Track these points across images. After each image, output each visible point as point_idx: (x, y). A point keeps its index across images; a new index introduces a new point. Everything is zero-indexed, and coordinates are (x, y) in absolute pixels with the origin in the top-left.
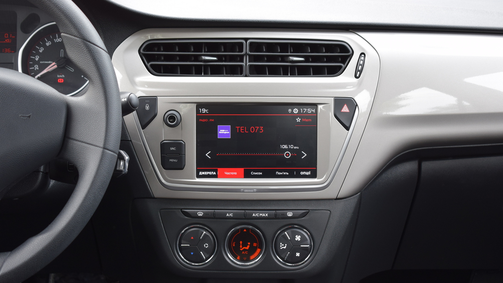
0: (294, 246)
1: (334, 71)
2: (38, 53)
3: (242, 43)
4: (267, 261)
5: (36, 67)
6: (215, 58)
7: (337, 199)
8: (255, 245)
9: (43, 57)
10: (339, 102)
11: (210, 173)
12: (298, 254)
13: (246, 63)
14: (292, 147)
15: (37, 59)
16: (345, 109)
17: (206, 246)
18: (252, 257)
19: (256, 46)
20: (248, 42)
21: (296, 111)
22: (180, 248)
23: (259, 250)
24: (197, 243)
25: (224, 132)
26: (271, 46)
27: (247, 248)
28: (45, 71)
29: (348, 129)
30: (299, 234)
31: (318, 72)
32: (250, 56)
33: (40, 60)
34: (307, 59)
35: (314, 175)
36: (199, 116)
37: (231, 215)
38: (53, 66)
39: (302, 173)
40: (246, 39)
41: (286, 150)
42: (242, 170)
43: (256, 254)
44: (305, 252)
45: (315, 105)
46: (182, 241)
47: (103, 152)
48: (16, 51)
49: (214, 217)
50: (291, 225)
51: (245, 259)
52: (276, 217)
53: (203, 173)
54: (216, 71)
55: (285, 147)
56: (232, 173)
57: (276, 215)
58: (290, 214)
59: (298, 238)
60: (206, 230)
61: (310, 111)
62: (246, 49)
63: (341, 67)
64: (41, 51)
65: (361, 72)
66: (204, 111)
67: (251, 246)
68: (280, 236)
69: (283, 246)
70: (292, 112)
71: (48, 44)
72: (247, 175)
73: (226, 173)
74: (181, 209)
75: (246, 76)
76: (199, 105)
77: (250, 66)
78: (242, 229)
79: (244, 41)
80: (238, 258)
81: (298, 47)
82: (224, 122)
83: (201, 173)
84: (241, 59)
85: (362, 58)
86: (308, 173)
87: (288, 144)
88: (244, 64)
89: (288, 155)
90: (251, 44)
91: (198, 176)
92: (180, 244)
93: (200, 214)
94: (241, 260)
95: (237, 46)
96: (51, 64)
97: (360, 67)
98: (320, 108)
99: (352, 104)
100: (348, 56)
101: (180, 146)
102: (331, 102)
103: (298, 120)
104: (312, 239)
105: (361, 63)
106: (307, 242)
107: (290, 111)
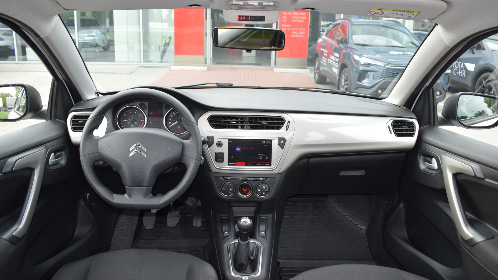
0: (263, 191)
1: (278, 128)
2: (171, 118)
3: (245, 117)
4: (253, 196)
5: (170, 123)
6: (235, 122)
7: (278, 174)
8: (249, 189)
9: (173, 119)
10: (280, 139)
11: (233, 164)
12: (264, 193)
13: (246, 125)
14: (262, 155)
15: (170, 120)
16: (282, 142)
17: (231, 190)
18: (247, 194)
19: (251, 118)
20: (248, 116)
21: (264, 142)
22: (222, 190)
23: (250, 191)
24: (228, 189)
25: (238, 149)
26: (256, 118)
28: (173, 124)
29: (283, 149)
31: (273, 128)
32: (248, 122)
33: (171, 120)
34: (269, 123)
35: (270, 165)
36: (229, 144)
37: (240, 179)
39: (266, 164)
40: (247, 116)
41: (260, 156)
42: (244, 163)
43: (249, 193)
44: (266, 192)
45: (271, 141)
46: (223, 188)
47: (196, 161)
48: (163, 117)
49: (234, 179)
50: (262, 183)
51: (245, 194)
52: (256, 180)
54: (235, 127)
55: (260, 155)
56: (241, 164)
57: (256, 179)
58: (261, 179)
59: (264, 187)
60: (231, 184)
61: (269, 142)
62: (247, 119)
63: (281, 126)
65: (288, 128)
66: (231, 141)
67: (247, 190)
68: (258, 187)
69: (259, 190)
71: (174, 114)
72: (246, 165)
74: (222, 176)
75: (246, 129)
76: (229, 140)
77: (248, 125)
78: (244, 184)
79: (246, 116)
80: (242, 194)
81: (266, 118)
82: (238, 145)
83: (229, 164)
85: (289, 123)
86: (268, 164)
87: (261, 154)
89: (261, 158)
90: (248, 117)
91: (229, 165)
92: (222, 189)
93: (229, 178)
95: (243, 118)
96: (175, 122)
97: (288, 127)
98: (273, 141)
99: (284, 140)
100: (283, 122)
101: (222, 154)
102: (277, 139)
103: (265, 145)
104: (269, 188)
105: (288, 125)
106: (267, 189)
107: (262, 142)
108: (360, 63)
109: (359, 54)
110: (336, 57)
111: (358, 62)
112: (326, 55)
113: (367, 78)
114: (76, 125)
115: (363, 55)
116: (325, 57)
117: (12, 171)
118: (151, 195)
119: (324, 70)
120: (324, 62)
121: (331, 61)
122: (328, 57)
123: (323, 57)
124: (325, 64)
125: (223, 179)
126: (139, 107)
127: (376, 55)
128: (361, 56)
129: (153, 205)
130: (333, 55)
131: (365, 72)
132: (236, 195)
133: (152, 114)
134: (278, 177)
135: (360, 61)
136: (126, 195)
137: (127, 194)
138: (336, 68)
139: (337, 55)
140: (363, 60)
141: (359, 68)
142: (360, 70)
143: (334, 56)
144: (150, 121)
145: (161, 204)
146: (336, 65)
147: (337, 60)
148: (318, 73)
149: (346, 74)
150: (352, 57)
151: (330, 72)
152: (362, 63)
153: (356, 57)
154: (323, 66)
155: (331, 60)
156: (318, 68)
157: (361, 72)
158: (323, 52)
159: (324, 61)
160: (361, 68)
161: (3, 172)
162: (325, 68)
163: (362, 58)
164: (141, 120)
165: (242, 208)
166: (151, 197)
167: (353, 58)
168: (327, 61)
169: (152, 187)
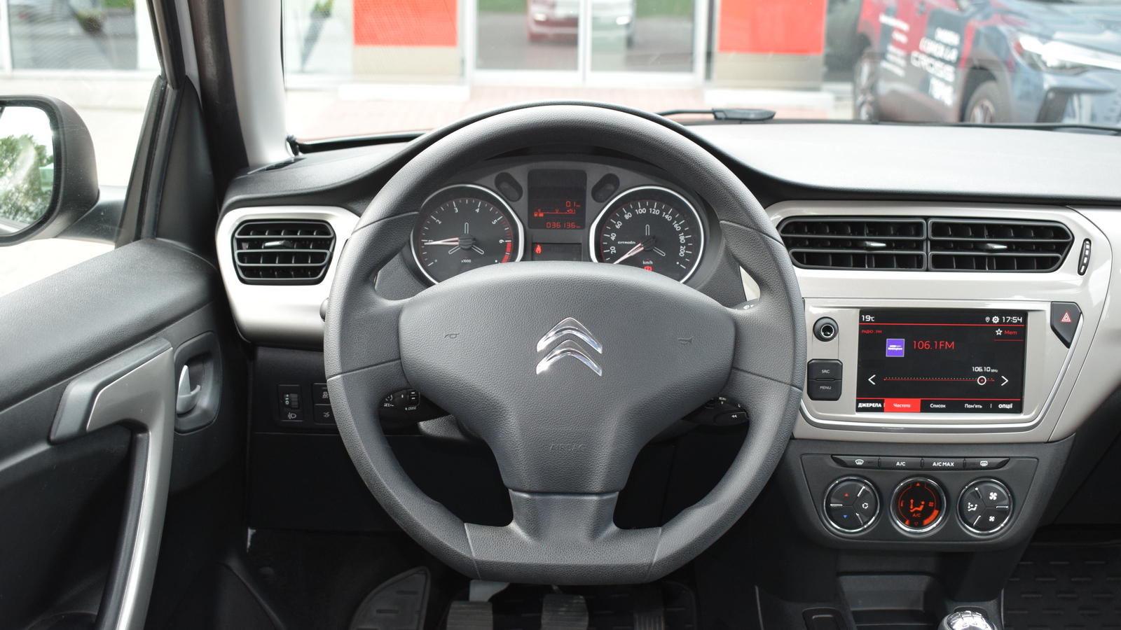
0: (988, 508)
1: (1048, 266)
2: (614, 230)
3: (920, 224)
4: (949, 530)
5: (613, 250)
6: (883, 245)
7: (1048, 442)
8: (931, 504)
9: (621, 234)
10: (1058, 309)
11: (873, 405)
12: (992, 519)
13: (927, 253)
14: (988, 369)
15: (613, 238)
16: (1066, 318)
17: (865, 506)
18: (926, 522)
19: (940, 227)
20: (930, 221)
21: (996, 320)
22: (828, 508)
23: (936, 512)
24: (852, 503)
25: (895, 348)
26: (959, 228)
27: (920, 509)
28: (630, 254)
29: (1068, 345)
30: (995, 490)
31: (1027, 265)
32: (932, 242)
33: (617, 239)
34: (1011, 247)
35: (1018, 409)
36: (863, 326)
37: (903, 464)
38: (637, 250)
39: (1001, 406)
40: (926, 218)
41: (980, 374)
42: (918, 401)
43: (932, 517)
44: (1001, 515)
45: (1024, 314)
46: (832, 500)
47: (790, 390)
49: (879, 466)
50: (985, 477)
51: (916, 523)
52: (965, 467)
53: (864, 405)
54: (882, 263)
55: (979, 369)
56: (904, 406)
57: (964, 464)
58: (984, 463)
59: (993, 496)
60: (866, 484)
61: (1015, 320)
62: (927, 232)
63: (1057, 258)
64: (618, 227)
65: (1086, 265)
66: (869, 318)
67: (926, 506)
68: (968, 494)
69: (972, 508)
70: (991, 322)
71: (627, 217)
72: (925, 409)
73: (896, 405)
74: (832, 455)
75: (927, 270)
76: (864, 311)
77: (934, 257)
78: (914, 483)
79: (923, 221)
80: (907, 522)
81: (997, 229)
82: (895, 334)
83: (861, 405)
84: (919, 245)
85: (1088, 247)
86: (1009, 406)
87: (983, 366)
88: (924, 253)
89: (982, 381)
90: (934, 224)
91: (859, 410)
92: (828, 502)
93: (860, 462)
94: (911, 525)
95: (913, 227)
96: (634, 246)
97: (1086, 259)
98: (1030, 317)
99: (1075, 312)
100: (1067, 243)
101: (835, 368)
102: (1047, 308)
103: (999, 332)
104: (1013, 499)
105: (1087, 253)
106: (1006, 502)
107: (988, 319)
108: (1045, 63)
109: (1037, 28)
110: (946, 45)
111: (1035, 63)
112: (902, 39)
113: (1069, 116)
114: (254, 258)
115: (1054, 32)
116: (898, 45)
117: (82, 436)
118: (613, 528)
119: (894, 93)
120: (894, 63)
121: (925, 62)
122: (911, 46)
123: (891, 48)
124: (899, 72)
125: (833, 464)
126: (495, 188)
127: (1099, 32)
128: (1045, 37)
129: (629, 567)
130: (932, 38)
131: (1065, 94)
132: (884, 527)
133: (541, 215)
134: (1047, 456)
135: (1044, 58)
136: (513, 526)
137: (519, 524)
138: (947, 83)
139: (951, 37)
140: (1055, 52)
141: (1042, 80)
142: (1046, 86)
143: (938, 42)
144: (534, 245)
145: (660, 563)
146: (949, 73)
147: (953, 56)
148: (871, 103)
149: (987, 103)
150: (1012, 44)
151: (921, 97)
152: (1052, 62)
153: (1030, 43)
154: (891, 77)
155: (923, 57)
156: (872, 88)
157: (1051, 95)
158: (888, 30)
159: (894, 61)
160: (1050, 81)
161: (52, 437)
162: (902, 87)
163: (1051, 45)
164: (501, 241)
165: (876, 577)
166: (615, 537)
167: (1019, 46)
168: (908, 58)
169: (618, 493)
